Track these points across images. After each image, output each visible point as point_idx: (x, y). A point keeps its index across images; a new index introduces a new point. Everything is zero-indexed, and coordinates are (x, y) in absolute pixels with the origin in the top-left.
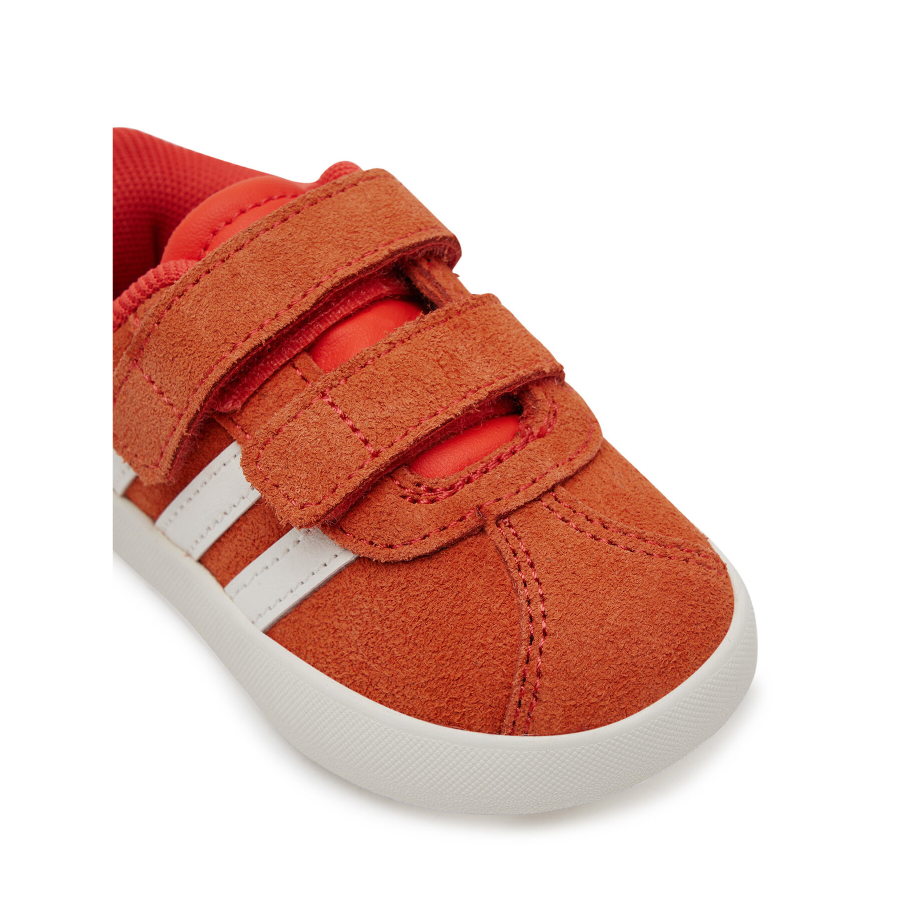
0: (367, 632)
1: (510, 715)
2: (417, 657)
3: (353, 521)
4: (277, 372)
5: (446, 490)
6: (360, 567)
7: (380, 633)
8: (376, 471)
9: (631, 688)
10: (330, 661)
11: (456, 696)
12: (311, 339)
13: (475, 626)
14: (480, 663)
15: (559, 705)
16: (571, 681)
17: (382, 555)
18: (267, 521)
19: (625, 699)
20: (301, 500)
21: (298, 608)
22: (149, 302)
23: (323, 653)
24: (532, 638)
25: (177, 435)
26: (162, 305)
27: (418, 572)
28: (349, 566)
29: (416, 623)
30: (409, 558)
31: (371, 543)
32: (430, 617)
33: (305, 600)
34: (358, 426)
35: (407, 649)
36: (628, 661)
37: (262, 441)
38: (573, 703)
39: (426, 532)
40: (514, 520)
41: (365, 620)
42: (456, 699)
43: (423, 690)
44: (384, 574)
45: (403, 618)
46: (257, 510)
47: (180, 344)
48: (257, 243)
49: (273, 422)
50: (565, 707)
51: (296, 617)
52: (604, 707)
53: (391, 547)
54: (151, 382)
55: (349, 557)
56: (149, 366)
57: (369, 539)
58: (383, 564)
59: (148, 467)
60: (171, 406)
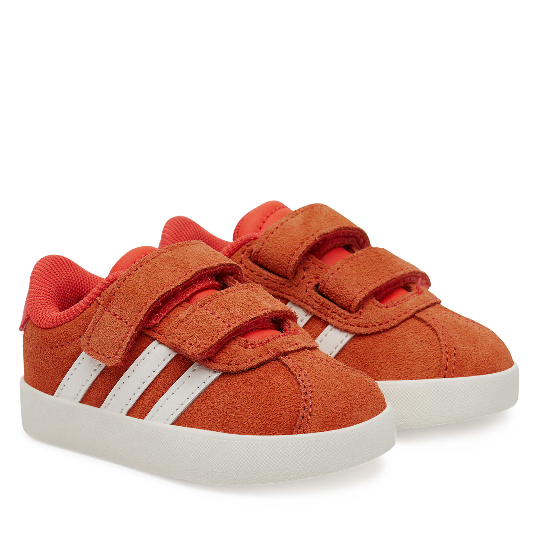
0: (228, 403)
1: (299, 422)
2: (253, 407)
3: (219, 357)
4: (174, 308)
5: (259, 344)
6: (222, 379)
7: (234, 402)
8: (230, 332)
9: (350, 411)
10: (210, 419)
11: (273, 418)
12: (188, 295)
13: (280, 391)
14: (284, 404)
15: (321, 417)
16: (325, 407)
17: (234, 368)
18: (172, 373)
19: (347, 415)
20: (197, 344)
21: (191, 405)
22: (107, 289)
23: (206, 418)
24: (306, 393)
25: (130, 335)
26: (122, 279)
27: (251, 374)
28: (217, 380)
29: (252, 395)
30: (246, 368)
31: (228, 364)
32: (258, 391)
33: (194, 401)
34: (219, 316)
35: (248, 405)
36: (348, 401)
37: (175, 325)
38: (327, 416)
39: (253, 357)
40: (290, 356)
41: (226, 399)
42: (273, 419)
43: (257, 419)
44: (234, 379)
45: (245, 394)
46: (166, 370)
47: (132, 293)
48: (161, 256)
49: (181, 317)
50: (323, 418)
51: (191, 409)
52: (339, 417)
53: (238, 365)
54: (116, 315)
55: (217, 375)
56: (114, 308)
57: (227, 362)
58: (234, 374)
59: (111, 358)
60: (126, 323)
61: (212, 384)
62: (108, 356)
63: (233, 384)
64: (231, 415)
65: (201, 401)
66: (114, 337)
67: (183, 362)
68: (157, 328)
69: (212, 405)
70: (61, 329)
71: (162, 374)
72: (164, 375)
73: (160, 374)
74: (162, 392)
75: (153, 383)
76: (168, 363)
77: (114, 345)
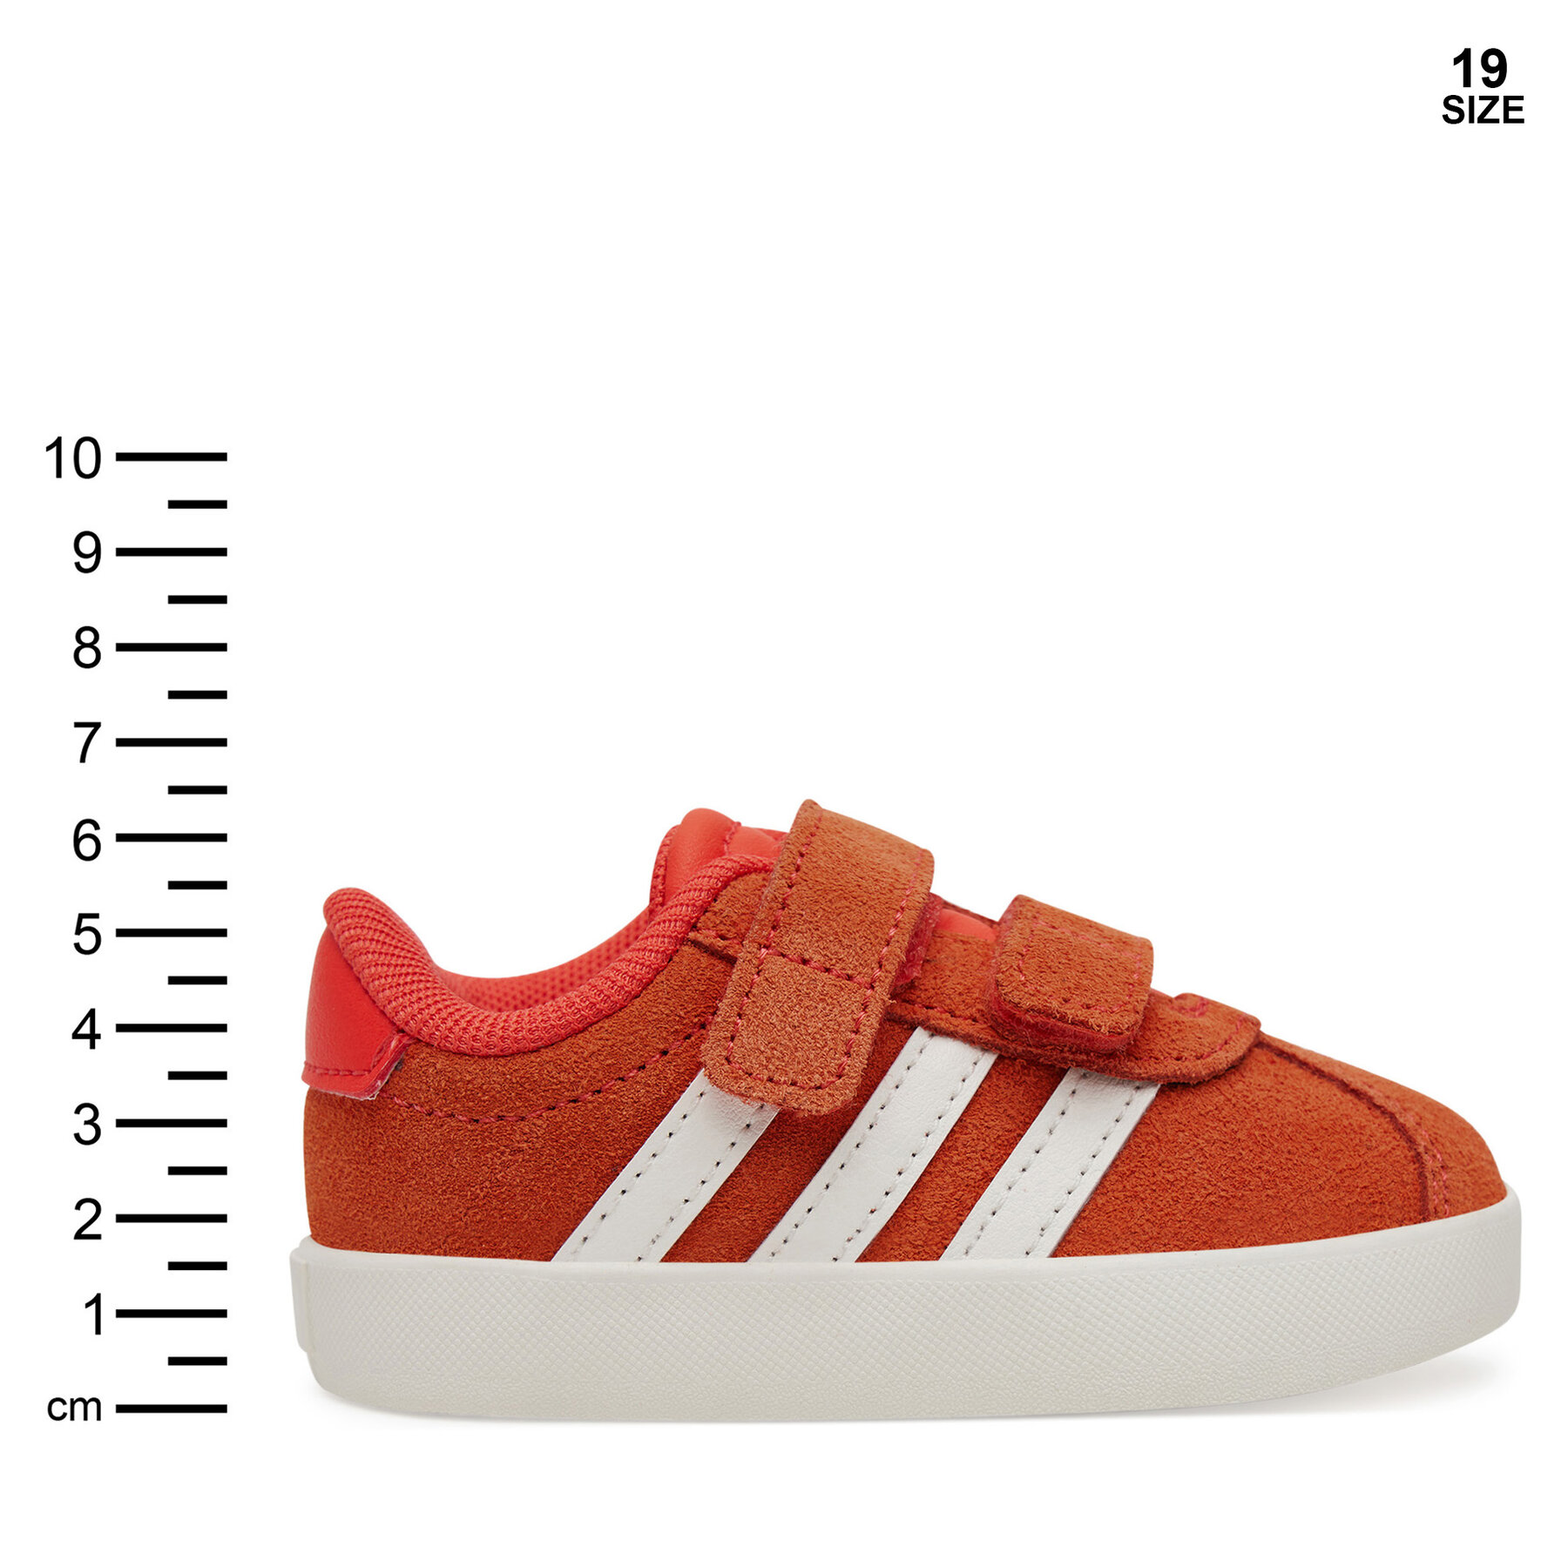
1: (1430, 1186)
6: (1167, 1103)
17: (1196, 1069)
18: (1001, 1111)
23: (1167, 1215)
25: (876, 1009)
41: (1207, 1155)
54: (805, 962)
55: (1150, 1094)
56: (796, 941)
57: (1175, 1054)
58: (1194, 1087)
59: (820, 1087)
60: (850, 978)
61: (1143, 1121)
62: (813, 1084)
63: (1207, 1113)
64: (1243, 1195)
65: (1128, 1173)
66: (820, 1025)
67: (1029, 1076)
68: (918, 992)
69: (1170, 1177)
70: (589, 1043)
71: (968, 1121)
72: (974, 1121)
73: (960, 1120)
74: (981, 1172)
75: (943, 1149)
76: (980, 1086)
77: (827, 1049)
